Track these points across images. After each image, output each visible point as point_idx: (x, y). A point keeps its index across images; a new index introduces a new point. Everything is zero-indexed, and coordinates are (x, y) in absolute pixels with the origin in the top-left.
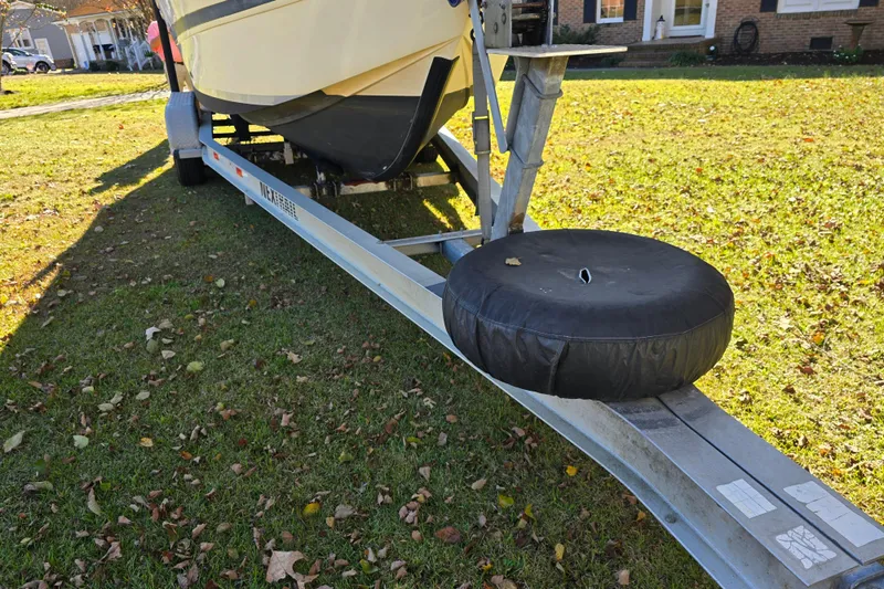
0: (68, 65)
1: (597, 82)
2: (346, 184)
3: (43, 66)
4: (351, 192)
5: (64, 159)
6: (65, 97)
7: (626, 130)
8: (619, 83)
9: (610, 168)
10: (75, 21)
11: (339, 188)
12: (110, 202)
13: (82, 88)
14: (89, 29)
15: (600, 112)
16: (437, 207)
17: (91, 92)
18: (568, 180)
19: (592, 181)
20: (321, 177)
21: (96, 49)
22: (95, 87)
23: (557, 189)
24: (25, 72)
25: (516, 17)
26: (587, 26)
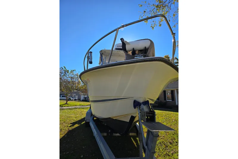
0: (79, 100)
1: (168, 112)
2: (115, 133)
3: (75, 100)
4: (115, 135)
5: (69, 118)
6: (76, 106)
7: (176, 124)
8: (173, 113)
9: (173, 135)
10: (82, 94)
11: (113, 134)
12: (71, 129)
13: (79, 104)
14: (84, 95)
15: (169, 119)
16: (134, 140)
17: (80, 105)
18: (164, 136)
19: (169, 138)
20: (110, 131)
21: (84, 98)
22: (81, 104)
23: (161, 139)
24: (72, 100)
25: (147, 115)
26: (165, 101)
